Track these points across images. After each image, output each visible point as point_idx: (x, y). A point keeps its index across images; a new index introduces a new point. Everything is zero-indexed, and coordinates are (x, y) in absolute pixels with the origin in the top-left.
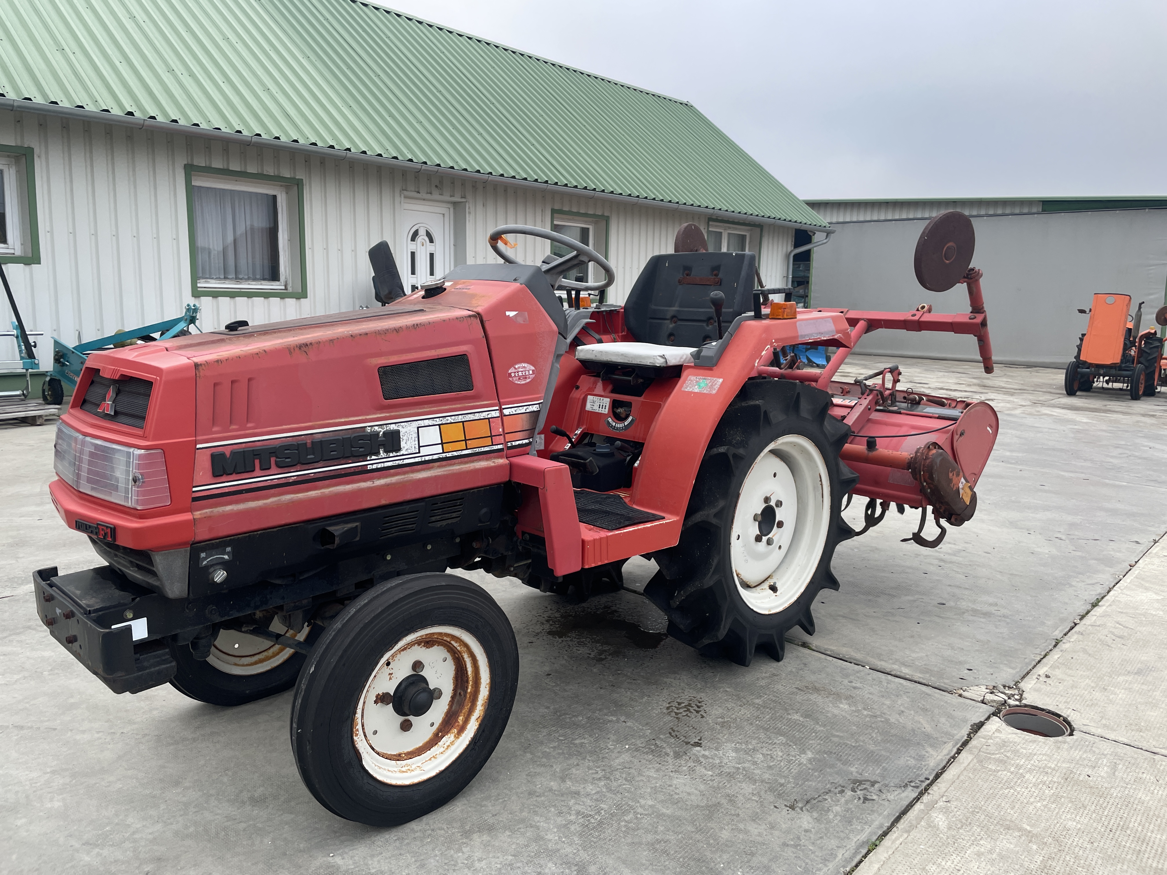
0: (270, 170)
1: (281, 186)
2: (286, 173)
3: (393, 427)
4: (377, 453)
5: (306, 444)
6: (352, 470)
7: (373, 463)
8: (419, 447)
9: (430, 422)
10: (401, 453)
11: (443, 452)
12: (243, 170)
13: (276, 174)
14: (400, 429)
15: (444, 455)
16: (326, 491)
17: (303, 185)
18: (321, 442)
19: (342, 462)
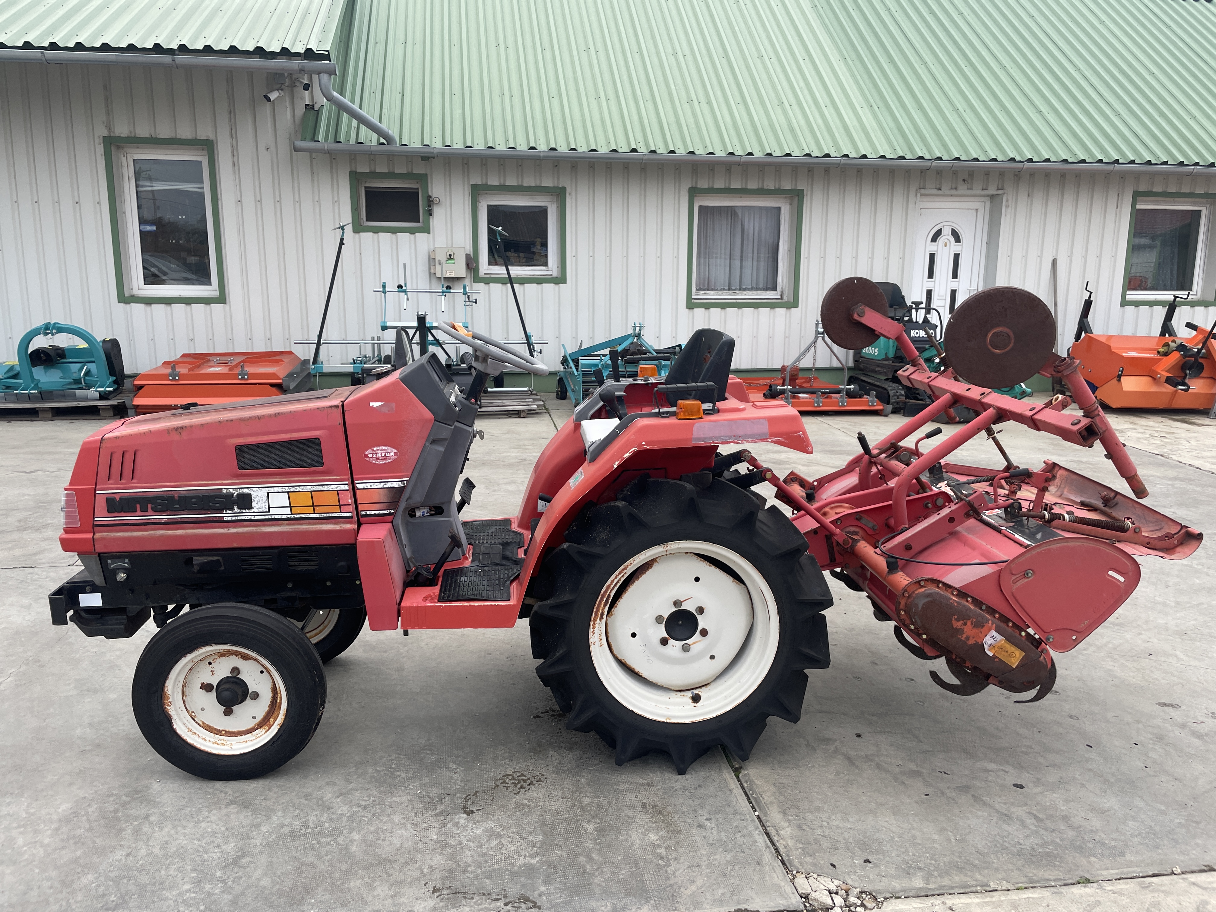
0: (770, 184)
1: (786, 198)
2: (787, 185)
3: (245, 491)
4: (232, 509)
5: (174, 497)
6: (211, 519)
7: (228, 515)
8: (269, 508)
9: (280, 490)
10: (253, 510)
11: (292, 514)
12: (744, 187)
13: (777, 187)
14: (252, 493)
15: (292, 516)
16: (189, 531)
17: (804, 195)
18: (185, 497)
19: (203, 512)
